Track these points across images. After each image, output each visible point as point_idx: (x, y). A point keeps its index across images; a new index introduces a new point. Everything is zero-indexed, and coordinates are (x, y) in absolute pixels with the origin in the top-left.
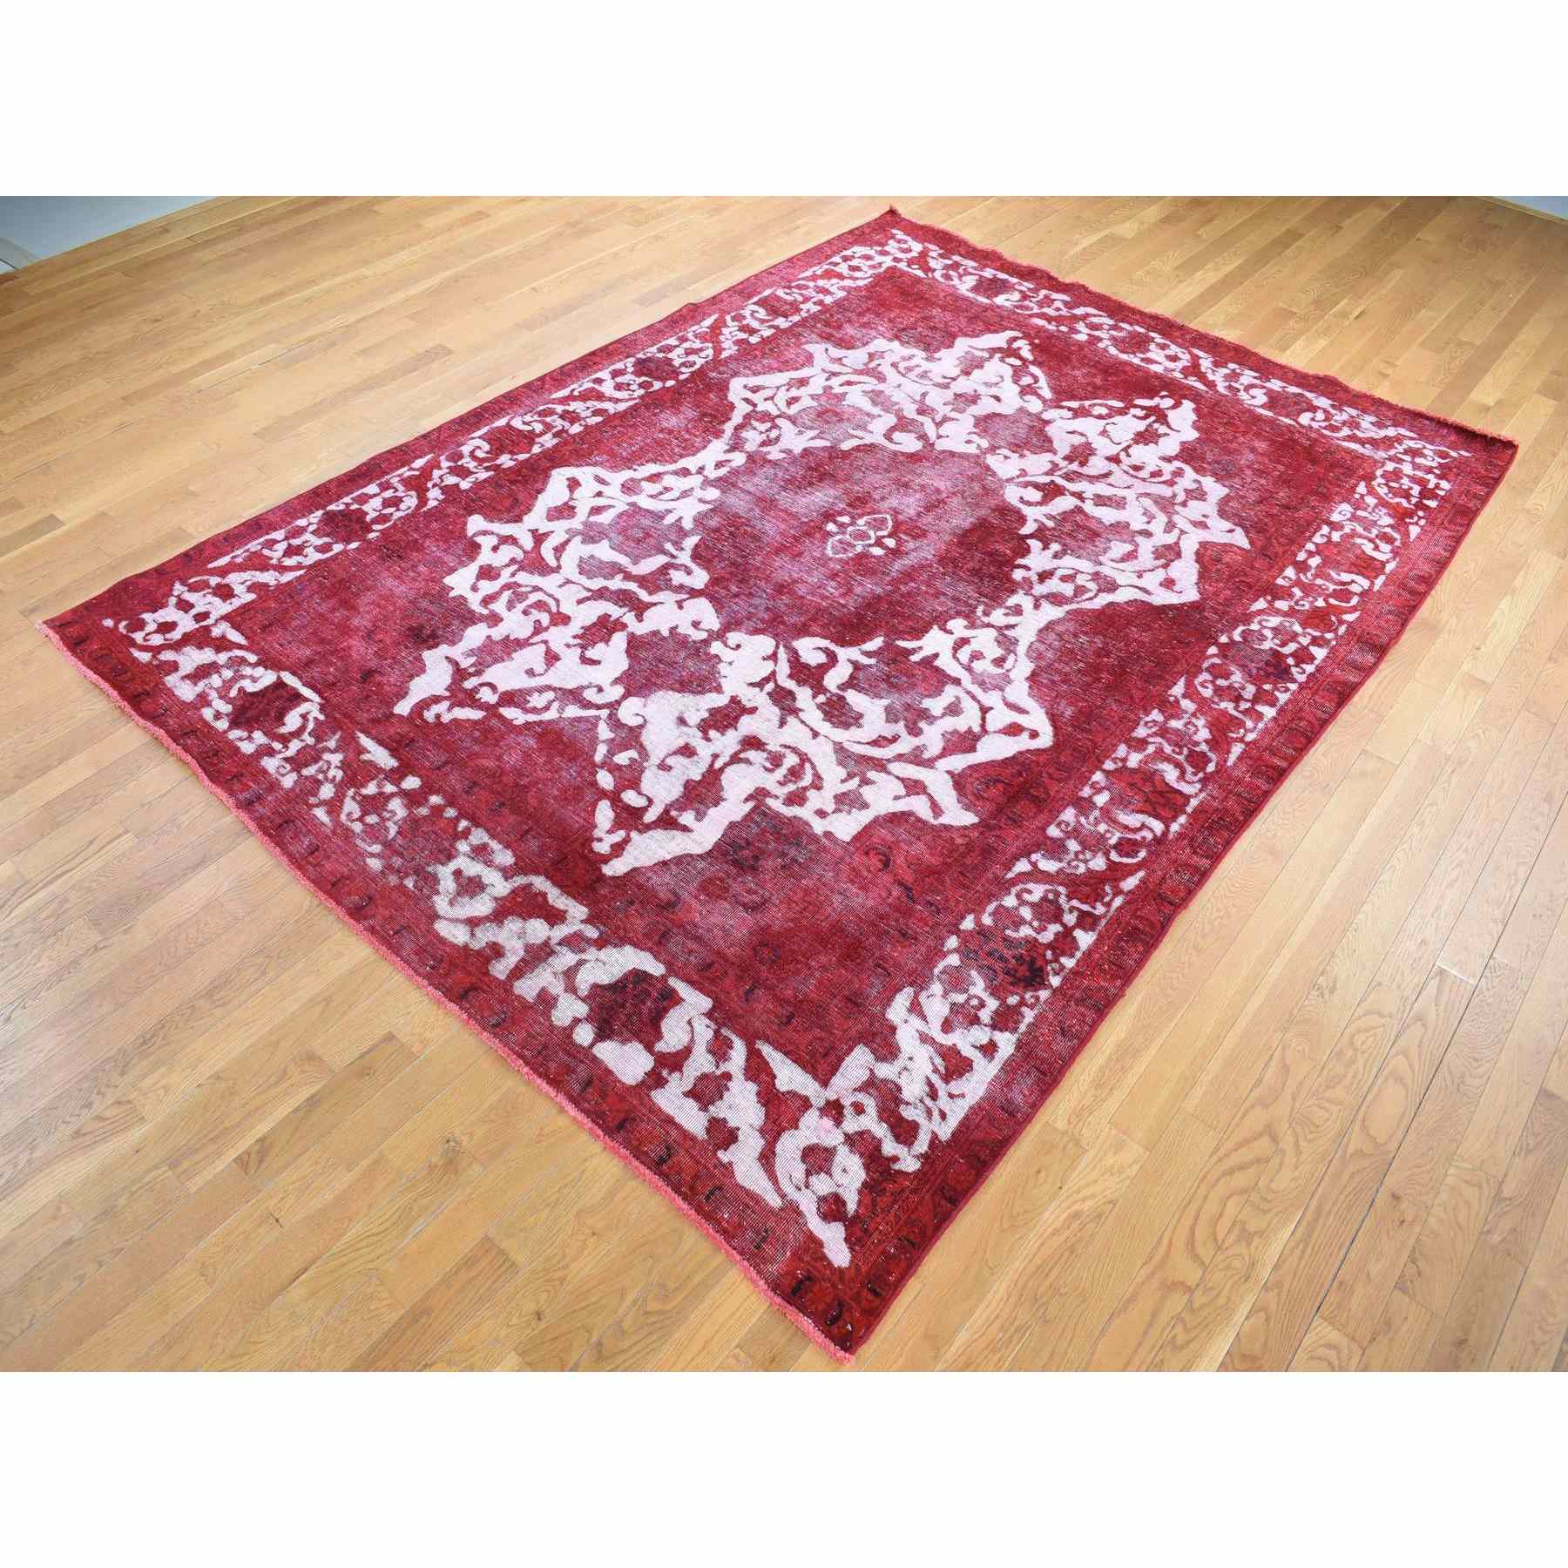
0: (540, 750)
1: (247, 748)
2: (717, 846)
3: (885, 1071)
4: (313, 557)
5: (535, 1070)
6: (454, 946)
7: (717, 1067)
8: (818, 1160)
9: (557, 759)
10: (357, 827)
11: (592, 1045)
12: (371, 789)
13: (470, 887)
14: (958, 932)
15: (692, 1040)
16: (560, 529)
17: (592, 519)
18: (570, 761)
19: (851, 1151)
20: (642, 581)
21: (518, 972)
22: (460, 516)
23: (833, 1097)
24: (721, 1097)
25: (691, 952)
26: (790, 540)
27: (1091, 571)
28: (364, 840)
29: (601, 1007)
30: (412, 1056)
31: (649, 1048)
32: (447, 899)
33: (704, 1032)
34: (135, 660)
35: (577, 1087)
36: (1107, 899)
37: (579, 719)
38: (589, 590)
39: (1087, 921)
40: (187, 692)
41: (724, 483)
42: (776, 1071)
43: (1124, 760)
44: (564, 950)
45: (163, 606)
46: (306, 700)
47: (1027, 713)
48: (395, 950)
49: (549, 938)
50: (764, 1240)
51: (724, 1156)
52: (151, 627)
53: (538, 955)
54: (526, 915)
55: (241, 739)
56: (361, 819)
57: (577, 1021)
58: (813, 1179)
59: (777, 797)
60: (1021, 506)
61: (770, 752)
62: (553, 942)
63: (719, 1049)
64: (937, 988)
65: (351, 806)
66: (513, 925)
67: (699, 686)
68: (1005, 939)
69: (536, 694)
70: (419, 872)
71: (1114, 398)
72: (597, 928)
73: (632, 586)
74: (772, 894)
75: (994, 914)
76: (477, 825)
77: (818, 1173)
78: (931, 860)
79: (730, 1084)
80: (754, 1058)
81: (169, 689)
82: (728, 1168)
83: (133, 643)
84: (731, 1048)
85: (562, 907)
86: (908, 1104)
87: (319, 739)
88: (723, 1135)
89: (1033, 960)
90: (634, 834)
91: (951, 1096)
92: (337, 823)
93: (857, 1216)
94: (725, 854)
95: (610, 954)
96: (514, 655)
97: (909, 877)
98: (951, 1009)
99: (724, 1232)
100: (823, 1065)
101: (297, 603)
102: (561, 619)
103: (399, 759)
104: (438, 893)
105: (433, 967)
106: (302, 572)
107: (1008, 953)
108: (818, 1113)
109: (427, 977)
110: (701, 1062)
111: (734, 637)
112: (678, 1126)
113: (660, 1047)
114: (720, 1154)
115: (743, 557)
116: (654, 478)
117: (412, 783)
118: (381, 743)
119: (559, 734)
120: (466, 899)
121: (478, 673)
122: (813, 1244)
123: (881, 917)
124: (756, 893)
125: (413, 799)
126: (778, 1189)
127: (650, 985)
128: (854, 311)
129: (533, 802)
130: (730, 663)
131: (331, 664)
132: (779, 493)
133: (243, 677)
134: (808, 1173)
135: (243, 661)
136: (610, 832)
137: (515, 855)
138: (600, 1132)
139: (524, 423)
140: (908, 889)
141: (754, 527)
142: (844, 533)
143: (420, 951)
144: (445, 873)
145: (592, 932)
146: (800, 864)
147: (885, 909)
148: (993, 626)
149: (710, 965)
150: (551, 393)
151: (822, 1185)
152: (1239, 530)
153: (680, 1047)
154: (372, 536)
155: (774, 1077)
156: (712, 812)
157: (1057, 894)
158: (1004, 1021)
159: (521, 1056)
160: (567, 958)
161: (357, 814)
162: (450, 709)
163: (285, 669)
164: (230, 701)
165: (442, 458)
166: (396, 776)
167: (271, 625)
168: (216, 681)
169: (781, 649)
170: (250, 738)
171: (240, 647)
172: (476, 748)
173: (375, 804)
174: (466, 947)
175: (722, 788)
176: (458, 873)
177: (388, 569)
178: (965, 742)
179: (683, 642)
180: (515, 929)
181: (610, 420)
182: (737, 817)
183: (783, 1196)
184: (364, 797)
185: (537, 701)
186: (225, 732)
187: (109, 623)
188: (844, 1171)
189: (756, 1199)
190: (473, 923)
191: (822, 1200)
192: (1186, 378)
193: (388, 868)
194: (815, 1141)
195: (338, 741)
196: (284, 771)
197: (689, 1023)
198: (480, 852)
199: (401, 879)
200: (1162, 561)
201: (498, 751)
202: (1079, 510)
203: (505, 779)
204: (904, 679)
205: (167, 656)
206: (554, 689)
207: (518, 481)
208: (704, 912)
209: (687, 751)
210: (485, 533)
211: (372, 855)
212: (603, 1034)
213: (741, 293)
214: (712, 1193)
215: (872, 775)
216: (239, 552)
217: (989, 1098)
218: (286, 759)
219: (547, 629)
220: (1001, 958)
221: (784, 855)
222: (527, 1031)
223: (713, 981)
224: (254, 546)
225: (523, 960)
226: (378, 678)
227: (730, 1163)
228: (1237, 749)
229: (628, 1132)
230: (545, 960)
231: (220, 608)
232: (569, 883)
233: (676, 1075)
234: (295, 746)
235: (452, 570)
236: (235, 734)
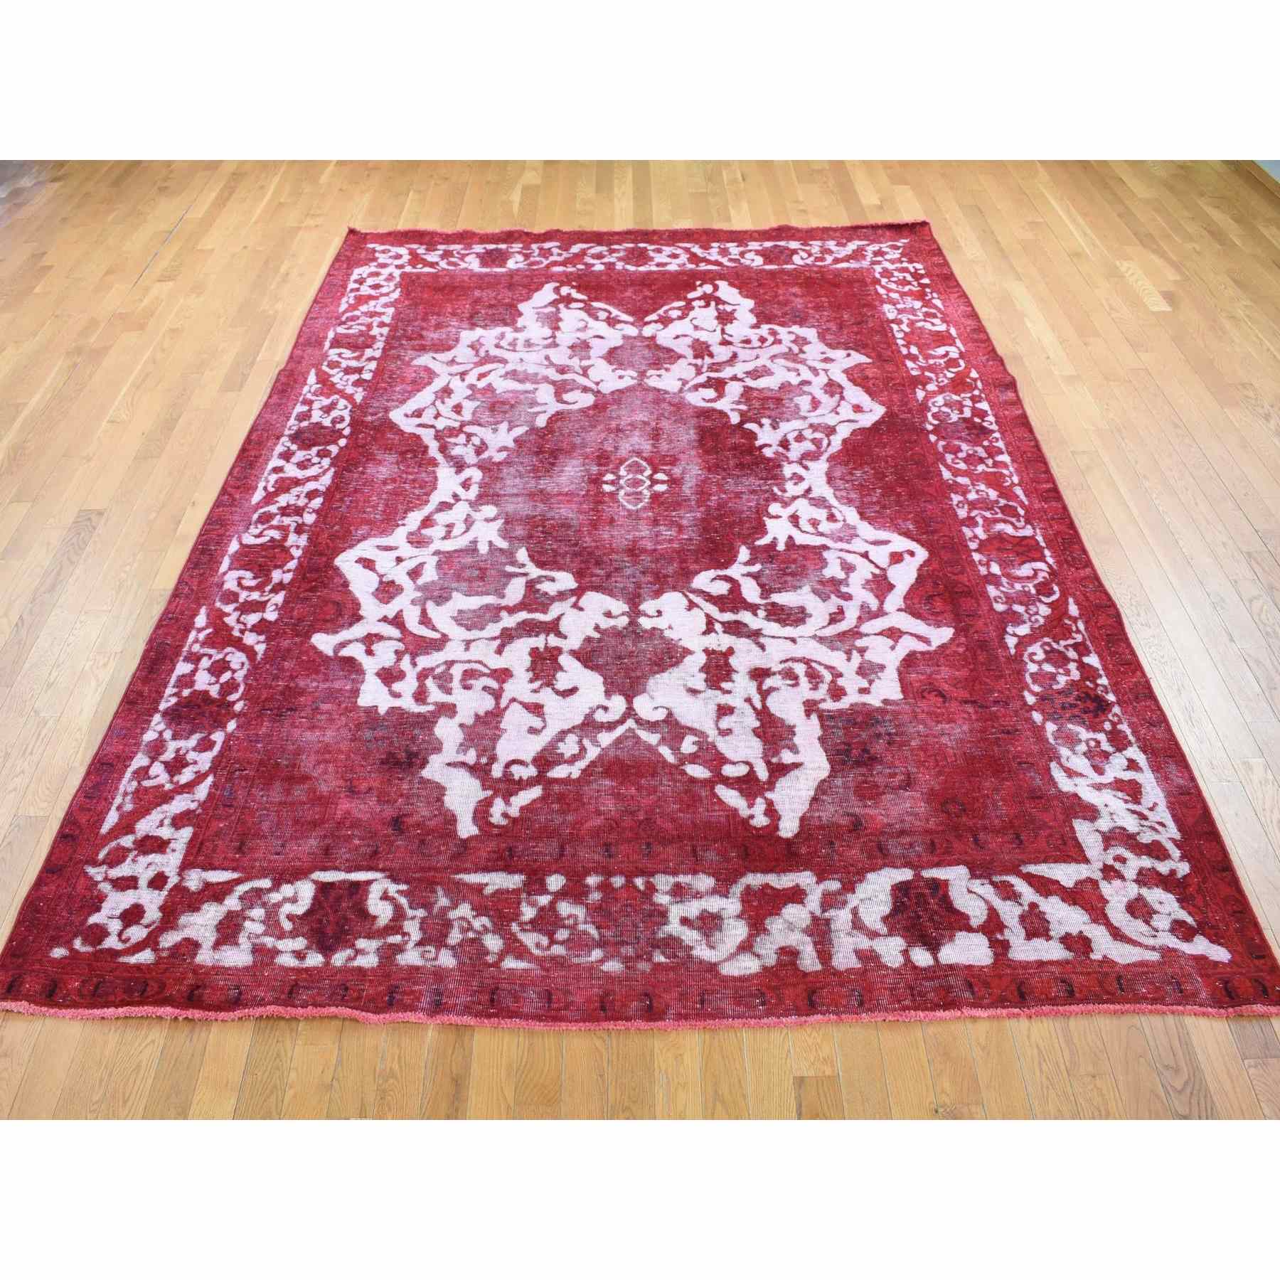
0: (622, 783)
1: (369, 961)
2: (830, 761)
3: (1104, 824)
4: (205, 760)
5: (926, 1009)
6: (756, 975)
7: (1021, 905)
8: (1138, 909)
9: (643, 781)
10: (558, 950)
11: (936, 959)
12: (528, 913)
13: (709, 924)
14: (1032, 708)
15: (987, 902)
16: (404, 603)
17: (420, 581)
18: (653, 776)
19: (1149, 888)
20: (522, 606)
21: (824, 955)
22: (302, 643)
23: (1100, 865)
24: (1048, 922)
25: (911, 845)
26: (591, 513)
27: (807, 426)
28: (578, 956)
29: (906, 929)
30: (833, 1079)
31: (970, 929)
32: (704, 947)
33: (987, 890)
34: (138, 967)
35: (967, 995)
36: (1074, 628)
37: (618, 741)
38: (495, 638)
39: (1081, 649)
40: (237, 957)
41: (487, 496)
42: (1054, 878)
43: (976, 537)
44: (831, 913)
45: (101, 898)
46: (369, 883)
47: (889, 541)
48: (719, 1015)
49: (812, 913)
50: (1178, 984)
51: (1096, 956)
52: (115, 926)
53: (820, 931)
54: (776, 911)
55: (350, 959)
56: (553, 942)
57: (905, 953)
58: (1154, 923)
59: (824, 700)
60: (709, 405)
61: (780, 673)
62: (818, 912)
63: (1008, 893)
64: (1064, 752)
65: (530, 940)
66: (775, 925)
67: (671, 658)
68: (1059, 692)
69: (560, 744)
70: (656, 944)
71: (673, 301)
72: (834, 879)
73: (523, 615)
74: (906, 767)
75: (1035, 682)
76: (652, 874)
77: (1151, 918)
78: (962, 673)
79: (1041, 909)
80: (1031, 879)
81: (213, 968)
82: (1106, 961)
83: (114, 953)
84: (1013, 886)
85: (791, 884)
86: (1138, 833)
87: (427, 906)
88: (1078, 943)
89: (1087, 694)
90: (769, 795)
91: (1151, 809)
92: (539, 961)
93: (1199, 923)
94: (844, 763)
95: (863, 890)
96: (502, 726)
97: (964, 694)
98: (1087, 757)
99: (1154, 1001)
100: (1073, 852)
101: (244, 808)
102: (503, 675)
103: (521, 872)
104: (691, 948)
105: (763, 1004)
106: (210, 779)
107: (1071, 700)
108: (1105, 882)
109: (768, 1014)
110: (1010, 913)
111: (649, 606)
112: (1051, 963)
113: (975, 922)
114: (1093, 956)
115: (576, 545)
116: (427, 522)
117: (555, 882)
118: (486, 869)
119: (618, 761)
120: (717, 935)
121: (493, 759)
122: (1201, 960)
123: (983, 731)
124: (896, 774)
125: (574, 892)
126: (1147, 947)
127: (916, 888)
128: (416, 320)
129: (668, 825)
130: (670, 627)
131: (349, 839)
132: (538, 484)
133: (278, 905)
134: (1147, 922)
135: (259, 892)
136: (751, 806)
137: (709, 874)
138: (1016, 1010)
139: (257, 536)
140: (974, 702)
141: (553, 519)
142: (622, 488)
143: (738, 1000)
144: (673, 927)
145: (834, 885)
146: (896, 734)
147: (978, 725)
148: (798, 497)
149: (933, 843)
150: (248, 500)
151: (1162, 922)
152: (852, 352)
153: (986, 912)
154: (238, 707)
155: (1058, 882)
156: (796, 740)
157: (1048, 644)
158: (1119, 742)
159: (905, 1008)
160: (841, 918)
161: (545, 941)
162: (507, 802)
163: (311, 870)
164: (294, 934)
165: (218, 604)
166: (535, 884)
167: (243, 844)
168: (253, 927)
169: (692, 596)
170: (359, 952)
171: (238, 882)
172: (570, 818)
173: (547, 922)
174: (765, 968)
175: (782, 721)
176: (685, 921)
177: (293, 725)
178: (881, 585)
179: (617, 634)
180: (780, 927)
181: (329, 494)
182: (818, 732)
183: (1153, 949)
184: (532, 922)
185: (569, 747)
186: (327, 963)
187: (59, 953)
188: (1161, 903)
189: (1142, 964)
190: (746, 947)
191: (1172, 930)
192: (697, 266)
193: (626, 960)
194: (1125, 900)
195: (446, 895)
196: (432, 955)
197: (970, 892)
198: (679, 892)
199: (649, 960)
200: (837, 397)
201: (592, 808)
202: (748, 390)
203: (624, 824)
204: (793, 566)
205: (169, 940)
206: (570, 731)
207: (315, 587)
208: (883, 812)
209: (724, 711)
210: (343, 645)
211: (602, 961)
212: (934, 947)
213: (308, 343)
214: (1120, 984)
215: (860, 643)
216: (118, 800)
217: (1169, 795)
218: (420, 944)
219: (501, 689)
220: (1072, 706)
221: (879, 736)
222: (885, 989)
223: (947, 852)
224: (127, 784)
225: (815, 944)
226: (410, 821)
227: (1105, 957)
228: (1019, 491)
229: (1030, 993)
230: (830, 930)
231: (170, 862)
232: (773, 863)
233: (1006, 932)
234: (413, 929)
235: (356, 693)
236: (339, 959)
